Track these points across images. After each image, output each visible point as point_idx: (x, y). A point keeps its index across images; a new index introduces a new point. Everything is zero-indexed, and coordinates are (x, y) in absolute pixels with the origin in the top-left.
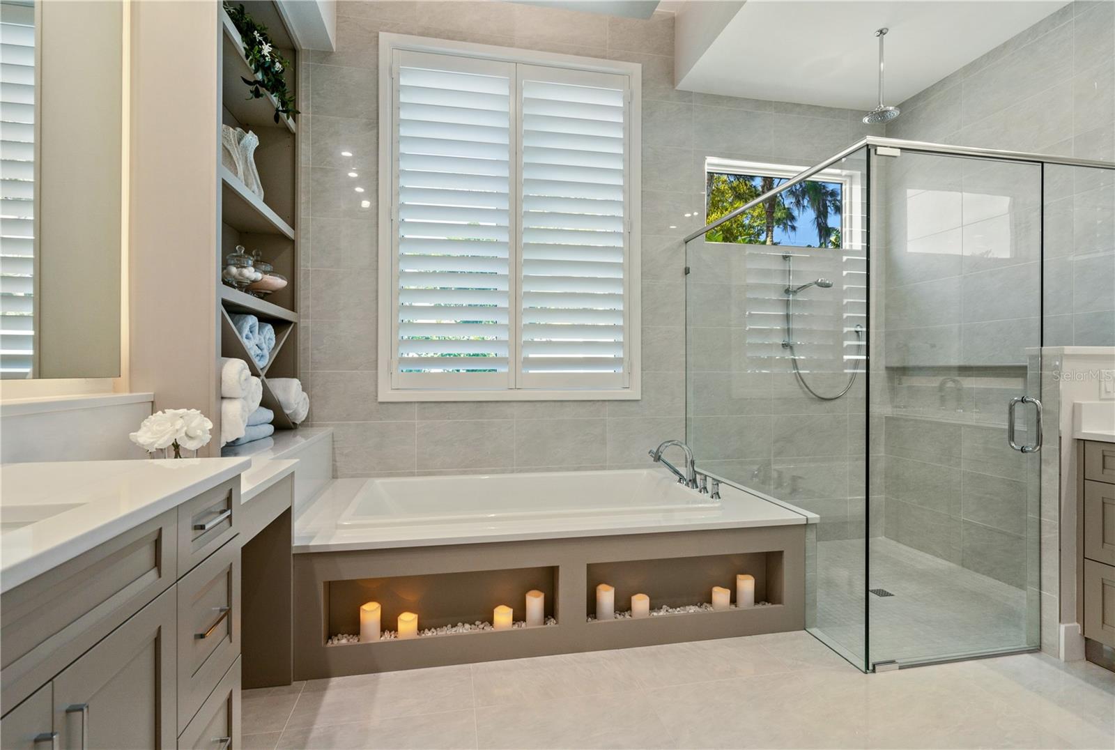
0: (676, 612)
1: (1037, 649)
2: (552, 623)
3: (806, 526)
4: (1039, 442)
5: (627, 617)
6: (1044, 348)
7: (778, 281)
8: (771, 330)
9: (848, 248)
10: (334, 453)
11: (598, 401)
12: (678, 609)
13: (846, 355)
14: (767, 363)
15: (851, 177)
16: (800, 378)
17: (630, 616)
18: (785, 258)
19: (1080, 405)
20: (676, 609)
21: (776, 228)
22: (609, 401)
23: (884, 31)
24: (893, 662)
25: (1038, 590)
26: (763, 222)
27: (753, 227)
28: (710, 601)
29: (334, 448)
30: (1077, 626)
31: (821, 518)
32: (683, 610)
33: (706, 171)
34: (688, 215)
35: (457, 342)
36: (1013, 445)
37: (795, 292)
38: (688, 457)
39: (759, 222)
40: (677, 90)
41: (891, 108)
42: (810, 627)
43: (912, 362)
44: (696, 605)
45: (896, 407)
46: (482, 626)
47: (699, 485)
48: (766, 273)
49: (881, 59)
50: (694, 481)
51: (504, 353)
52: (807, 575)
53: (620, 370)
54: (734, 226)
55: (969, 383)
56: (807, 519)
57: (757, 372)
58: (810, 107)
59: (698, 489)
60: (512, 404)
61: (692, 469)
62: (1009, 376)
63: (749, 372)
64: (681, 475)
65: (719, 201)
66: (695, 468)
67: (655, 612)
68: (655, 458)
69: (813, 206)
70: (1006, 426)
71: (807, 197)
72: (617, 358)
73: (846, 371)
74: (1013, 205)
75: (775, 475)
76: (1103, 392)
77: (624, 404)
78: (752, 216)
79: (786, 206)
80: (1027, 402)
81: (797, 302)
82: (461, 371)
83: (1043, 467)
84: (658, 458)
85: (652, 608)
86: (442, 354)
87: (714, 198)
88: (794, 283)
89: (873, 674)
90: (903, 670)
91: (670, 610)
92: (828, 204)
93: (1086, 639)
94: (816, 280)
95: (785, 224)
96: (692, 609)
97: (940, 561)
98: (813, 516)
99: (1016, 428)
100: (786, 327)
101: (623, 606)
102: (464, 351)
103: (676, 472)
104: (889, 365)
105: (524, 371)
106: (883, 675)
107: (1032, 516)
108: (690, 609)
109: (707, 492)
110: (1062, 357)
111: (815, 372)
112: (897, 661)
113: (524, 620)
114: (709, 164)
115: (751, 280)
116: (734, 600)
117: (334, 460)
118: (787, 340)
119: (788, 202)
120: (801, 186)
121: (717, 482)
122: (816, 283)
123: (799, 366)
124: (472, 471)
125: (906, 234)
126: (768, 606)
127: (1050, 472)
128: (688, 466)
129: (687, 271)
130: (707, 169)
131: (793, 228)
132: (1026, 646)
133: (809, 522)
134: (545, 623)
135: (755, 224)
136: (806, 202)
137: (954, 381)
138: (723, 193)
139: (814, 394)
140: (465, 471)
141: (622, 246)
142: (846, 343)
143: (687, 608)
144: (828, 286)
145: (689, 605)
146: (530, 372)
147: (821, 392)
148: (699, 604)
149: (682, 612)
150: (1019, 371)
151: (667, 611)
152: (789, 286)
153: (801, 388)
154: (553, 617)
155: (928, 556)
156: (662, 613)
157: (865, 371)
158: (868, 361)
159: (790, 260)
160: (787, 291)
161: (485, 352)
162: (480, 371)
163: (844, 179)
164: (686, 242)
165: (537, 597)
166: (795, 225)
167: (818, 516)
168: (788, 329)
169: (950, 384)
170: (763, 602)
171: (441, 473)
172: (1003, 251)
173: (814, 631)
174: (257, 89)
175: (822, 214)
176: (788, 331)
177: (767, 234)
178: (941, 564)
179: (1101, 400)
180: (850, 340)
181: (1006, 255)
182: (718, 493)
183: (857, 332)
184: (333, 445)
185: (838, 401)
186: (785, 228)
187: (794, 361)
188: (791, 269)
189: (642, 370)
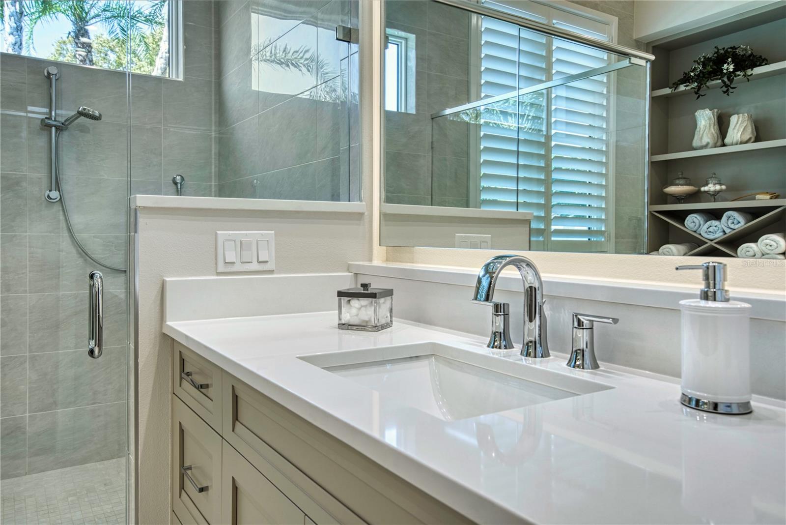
76: (222, 265)
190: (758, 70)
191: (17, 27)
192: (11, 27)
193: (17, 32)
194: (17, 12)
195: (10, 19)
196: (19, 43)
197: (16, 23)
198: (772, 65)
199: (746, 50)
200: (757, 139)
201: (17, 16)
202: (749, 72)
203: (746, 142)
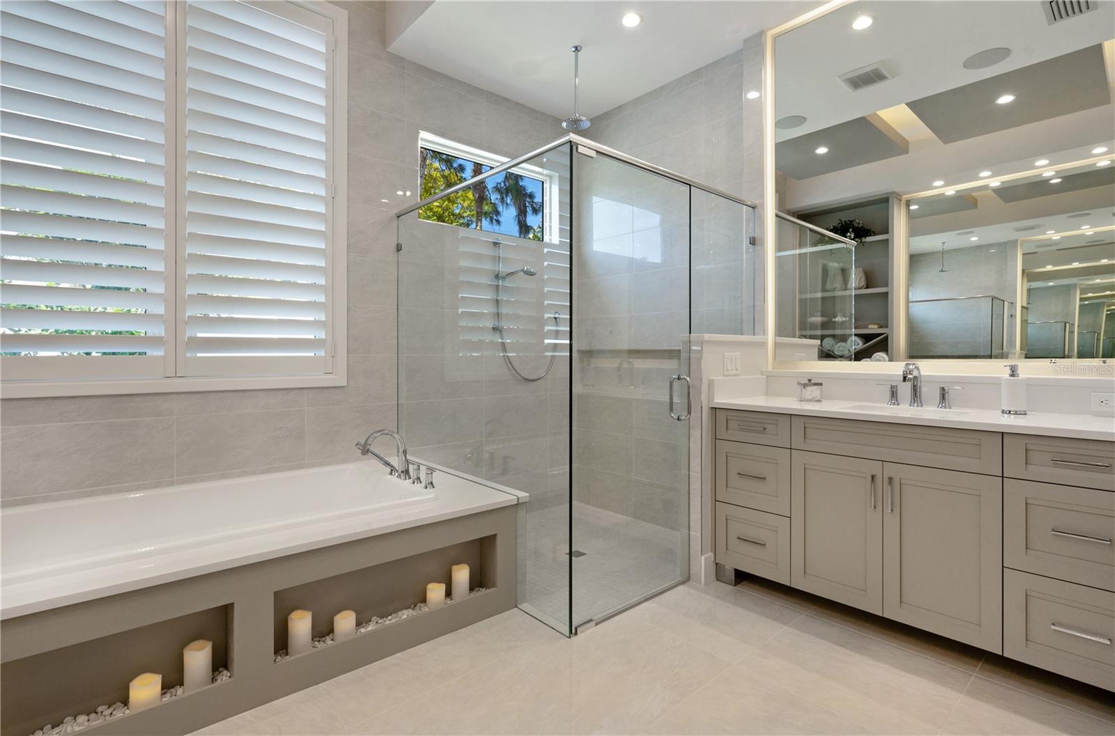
0: (388, 622)
1: (686, 580)
2: (225, 678)
3: (518, 505)
4: (689, 413)
5: (329, 642)
6: (692, 335)
7: (488, 266)
8: (482, 314)
9: (548, 241)
11: (294, 388)
12: (390, 617)
13: (548, 339)
14: (478, 345)
15: (550, 177)
16: (508, 360)
17: (332, 640)
18: (495, 244)
19: (713, 380)
20: (387, 617)
21: (483, 220)
22: (307, 388)
23: (579, 48)
24: (591, 620)
25: (687, 531)
26: (472, 213)
27: (463, 217)
28: (424, 600)
30: (711, 554)
31: (530, 496)
32: (395, 618)
33: (420, 146)
34: (400, 193)
35: (88, 314)
36: (672, 415)
37: (504, 278)
38: (400, 446)
39: (468, 213)
40: (388, 52)
41: (584, 118)
42: (521, 603)
43: (597, 346)
44: (410, 608)
45: (586, 386)
46: (109, 711)
47: (412, 476)
48: (478, 257)
49: (576, 76)
50: (406, 472)
51: (158, 330)
52: (518, 552)
53: (321, 353)
54: (446, 214)
55: (641, 364)
56: (518, 499)
57: (468, 354)
58: (517, 104)
59: (411, 480)
60: (170, 396)
61: (404, 459)
62: (663, 357)
63: (461, 355)
64: (392, 466)
65: (431, 187)
66: (407, 456)
67: (363, 627)
68: (362, 450)
69: (515, 205)
70: (667, 399)
71: (510, 195)
72: (318, 340)
73: (547, 354)
74: (663, 221)
75: (487, 456)
76: (725, 371)
77: (326, 391)
78: (463, 206)
79: (493, 201)
80: (682, 379)
81: (506, 289)
82: (94, 354)
83: (691, 432)
84: (365, 450)
85: (359, 624)
86: (56, 331)
87: (426, 184)
88: (503, 269)
89: (576, 637)
90: (599, 626)
91: (381, 621)
92: (527, 205)
93: (717, 564)
94: (522, 268)
95: (491, 219)
96: (405, 615)
97: (619, 516)
98: (523, 495)
99: (674, 401)
100: (496, 312)
101: (323, 630)
102: (95, 327)
103: (387, 464)
104: (580, 349)
105: (188, 355)
106: (583, 634)
107: (684, 472)
108: (403, 614)
109: (421, 482)
110: (702, 343)
111: (521, 354)
112: (594, 618)
113: (181, 684)
114: (422, 139)
115: (464, 263)
116: (449, 594)
118: (497, 324)
119: (494, 197)
120: (505, 185)
121: (431, 470)
122: (523, 271)
123: (507, 349)
125: (592, 235)
126: (483, 590)
127: (696, 434)
128: (400, 455)
129: (399, 248)
130: (420, 144)
131: (498, 222)
132: (681, 579)
133: (520, 502)
134: (213, 680)
135: (465, 215)
136: (509, 201)
137: (629, 363)
138: (435, 179)
139: (520, 376)
141: (324, 212)
142: (547, 328)
143: (400, 613)
144: (532, 274)
145: (401, 610)
146: (199, 355)
147: (526, 374)
148: (412, 606)
149: (394, 621)
150: (673, 354)
151: (377, 622)
152: (499, 271)
153: (510, 370)
154: (226, 668)
155: (610, 513)
156: (371, 627)
157: (568, 354)
158: (571, 345)
159: (499, 247)
160: (497, 276)
161: (132, 330)
162: (123, 354)
163: (545, 178)
164: (398, 217)
165: (202, 649)
166: (500, 220)
167: (527, 494)
168: (498, 314)
169: (625, 365)
170: (478, 588)
172: (655, 257)
173: (525, 606)
175: (522, 213)
176: (498, 315)
177: (477, 223)
178: (620, 518)
179: (724, 376)
180: (551, 326)
181: (658, 260)
182: (432, 483)
183: (556, 318)
185: (539, 382)
186: (492, 221)
187: (503, 344)
188: (501, 255)
189: (348, 353)
190: (869, 239)
198: (877, 236)
199: (859, 223)
200: (867, 287)
202: (864, 240)
203: (861, 288)
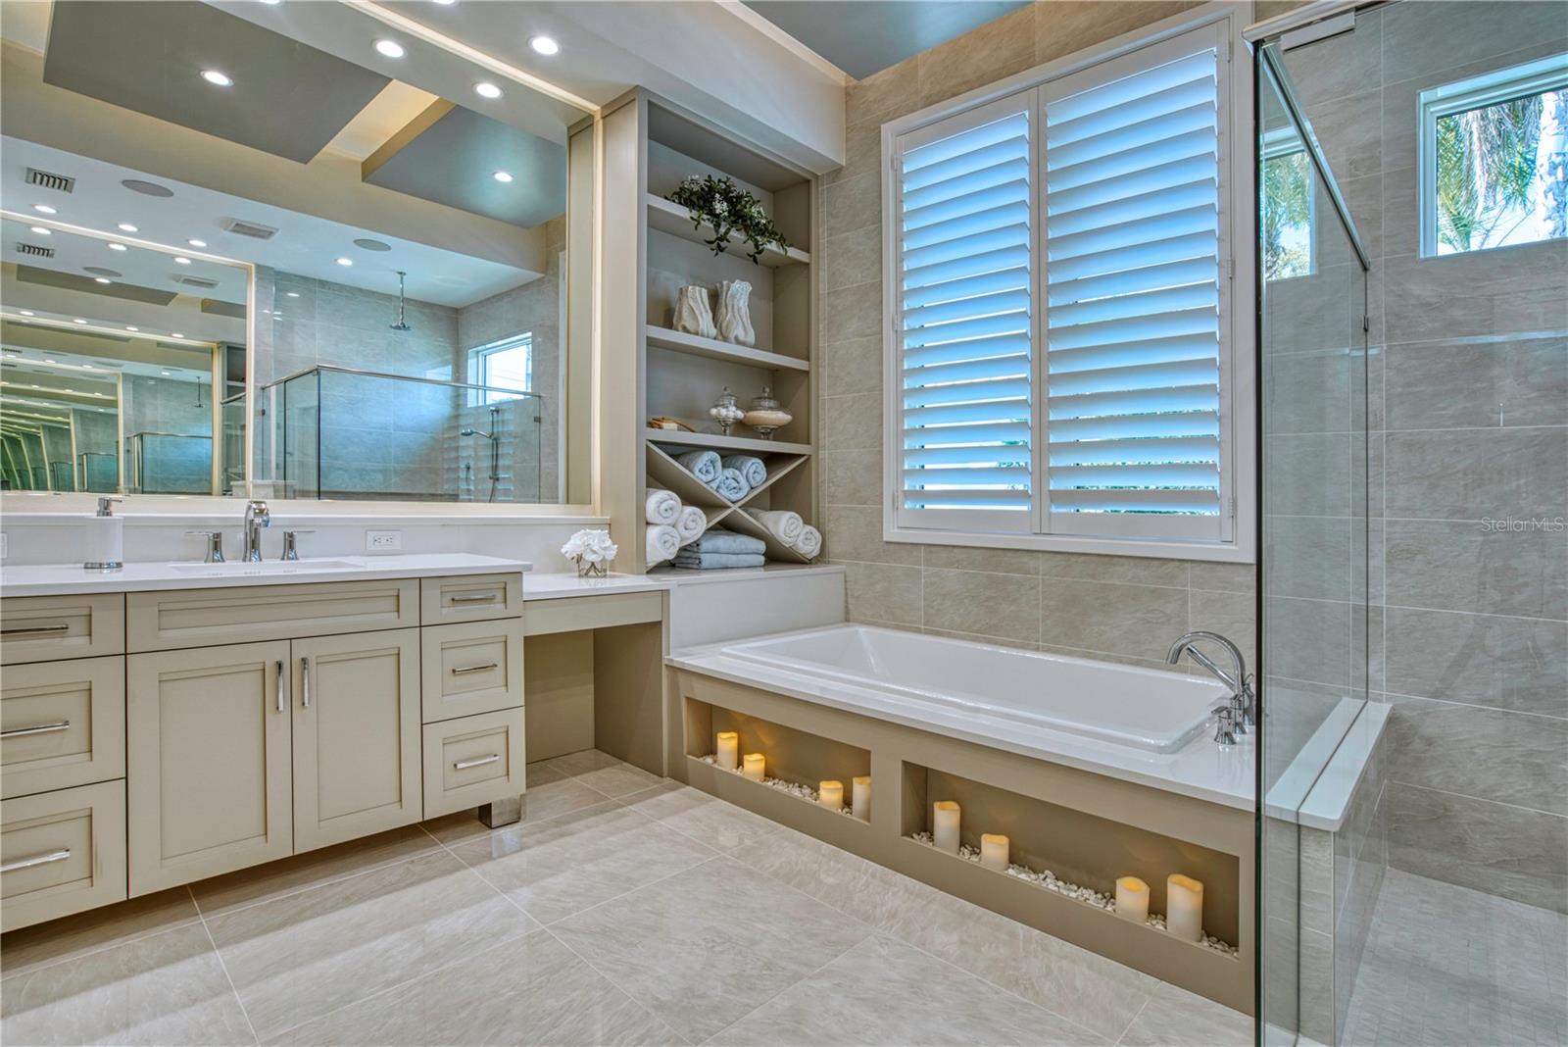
10: (846, 594)
11: (1172, 560)
22: (1192, 561)
29: (846, 589)
60: (1036, 554)
77: (1219, 568)
117: (847, 602)
124: (985, 638)
140: (977, 637)
164: (1366, 270)
171: (949, 635)
174: (719, 246)
184: (846, 585)
191: (1558, 206)
192: (1548, 209)
193: (1558, 212)
194: (1558, 183)
195: (1546, 197)
196: (1561, 228)
197: (1556, 200)
201: (1559, 188)
